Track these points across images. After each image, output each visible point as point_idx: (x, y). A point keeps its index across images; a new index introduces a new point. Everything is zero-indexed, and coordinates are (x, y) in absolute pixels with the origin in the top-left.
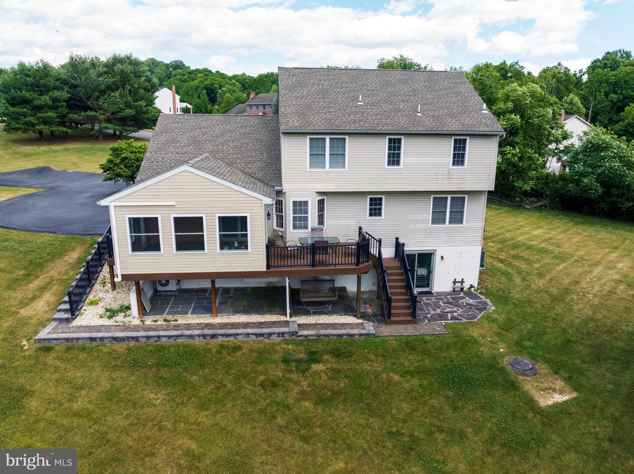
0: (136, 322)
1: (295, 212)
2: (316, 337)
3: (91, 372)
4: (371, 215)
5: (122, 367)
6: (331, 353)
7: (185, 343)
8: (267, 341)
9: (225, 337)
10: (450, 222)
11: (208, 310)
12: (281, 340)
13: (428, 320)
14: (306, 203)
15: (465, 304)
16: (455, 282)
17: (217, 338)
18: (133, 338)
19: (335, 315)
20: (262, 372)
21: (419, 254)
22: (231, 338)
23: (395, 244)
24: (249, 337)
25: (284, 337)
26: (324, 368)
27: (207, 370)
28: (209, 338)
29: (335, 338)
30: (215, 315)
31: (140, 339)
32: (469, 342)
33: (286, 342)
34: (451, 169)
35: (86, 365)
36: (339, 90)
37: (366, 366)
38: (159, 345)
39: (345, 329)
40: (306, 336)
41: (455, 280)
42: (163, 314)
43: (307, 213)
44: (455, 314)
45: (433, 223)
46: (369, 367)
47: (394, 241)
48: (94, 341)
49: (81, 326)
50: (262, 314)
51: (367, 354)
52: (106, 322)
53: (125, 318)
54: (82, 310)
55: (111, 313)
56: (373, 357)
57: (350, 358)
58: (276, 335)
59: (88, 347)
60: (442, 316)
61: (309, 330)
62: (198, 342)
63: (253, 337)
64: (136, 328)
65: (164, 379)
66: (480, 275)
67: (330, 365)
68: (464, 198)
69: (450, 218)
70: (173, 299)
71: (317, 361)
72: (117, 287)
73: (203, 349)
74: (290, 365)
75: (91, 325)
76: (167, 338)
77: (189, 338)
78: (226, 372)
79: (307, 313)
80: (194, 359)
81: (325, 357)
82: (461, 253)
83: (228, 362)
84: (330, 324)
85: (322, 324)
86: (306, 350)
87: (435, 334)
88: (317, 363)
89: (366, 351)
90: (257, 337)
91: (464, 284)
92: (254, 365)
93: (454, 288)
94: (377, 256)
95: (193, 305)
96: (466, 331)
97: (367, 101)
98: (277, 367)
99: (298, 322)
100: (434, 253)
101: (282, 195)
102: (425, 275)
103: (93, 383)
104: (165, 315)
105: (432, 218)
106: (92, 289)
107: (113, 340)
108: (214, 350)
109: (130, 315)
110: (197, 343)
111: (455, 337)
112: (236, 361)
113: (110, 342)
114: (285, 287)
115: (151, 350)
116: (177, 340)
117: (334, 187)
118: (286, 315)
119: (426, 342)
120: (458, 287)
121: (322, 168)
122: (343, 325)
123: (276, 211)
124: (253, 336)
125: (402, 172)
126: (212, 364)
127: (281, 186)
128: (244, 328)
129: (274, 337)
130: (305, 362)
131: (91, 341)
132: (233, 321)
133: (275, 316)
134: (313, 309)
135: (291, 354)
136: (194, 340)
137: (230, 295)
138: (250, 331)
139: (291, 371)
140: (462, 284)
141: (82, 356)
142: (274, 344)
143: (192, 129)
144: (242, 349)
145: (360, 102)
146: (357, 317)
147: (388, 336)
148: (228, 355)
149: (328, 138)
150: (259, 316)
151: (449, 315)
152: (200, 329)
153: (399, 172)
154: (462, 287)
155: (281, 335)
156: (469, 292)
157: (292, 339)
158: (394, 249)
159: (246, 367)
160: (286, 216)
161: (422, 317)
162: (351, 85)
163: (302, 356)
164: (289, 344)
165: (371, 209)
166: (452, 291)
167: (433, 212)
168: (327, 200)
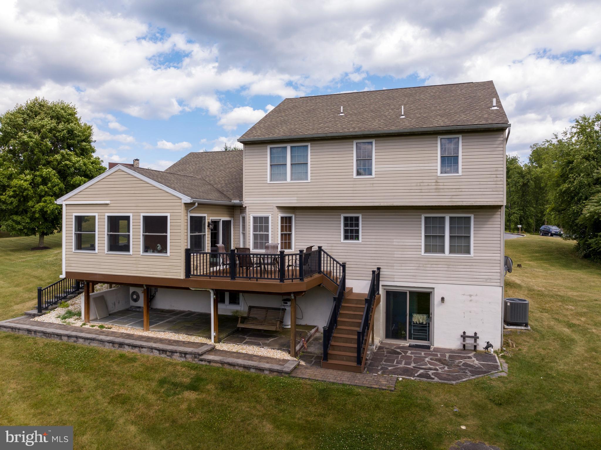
0: (78, 324)
1: (255, 229)
2: (220, 365)
4: (346, 238)
5: (23, 357)
6: (220, 383)
7: (96, 348)
8: (166, 358)
9: (131, 347)
10: (451, 252)
12: (182, 361)
13: (383, 372)
14: (266, 219)
15: (461, 364)
16: (464, 336)
17: (124, 348)
19: (267, 348)
21: (411, 293)
22: (136, 350)
24: (152, 352)
26: (194, 397)
27: (83, 374)
28: (117, 346)
30: (145, 329)
31: (63, 338)
32: (418, 406)
34: (439, 178)
38: (72, 345)
40: (210, 361)
41: (464, 333)
42: (107, 322)
43: (267, 231)
44: (431, 372)
45: (426, 251)
49: (36, 321)
52: (58, 321)
53: (75, 320)
54: (53, 310)
55: (68, 315)
56: (264, 398)
57: (234, 394)
58: (178, 354)
59: (21, 337)
60: (409, 371)
62: (107, 349)
63: (156, 353)
64: (70, 328)
67: (204, 396)
68: (469, 218)
69: (450, 246)
70: (135, 313)
71: (195, 389)
74: (162, 386)
75: (44, 321)
76: (83, 340)
77: (101, 344)
78: (96, 379)
79: (239, 341)
81: (209, 387)
82: (471, 296)
83: (109, 370)
84: (251, 355)
86: (196, 376)
87: (371, 388)
88: (193, 391)
90: (160, 354)
91: (478, 341)
92: (129, 378)
93: (464, 346)
95: (142, 319)
96: (425, 393)
98: (148, 385)
99: (218, 348)
100: (431, 292)
101: (243, 210)
102: (424, 323)
105: (425, 245)
107: (43, 335)
108: (110, 358)
109: (81, 319)
110: (104, 350)
111: (398, 396)
112: (117, 371)
116: (91, 344)
117: (296, 201)
119: (349, 394)
120: (469, 344)
121: (282, 180)
124: (156, 351)
125: (374, 182)
127: (241, 199)
129: (176, 356)
130: (182, 387)
133: (201, 338)
134: (250, 339)
135: (176, 376)
136: (104, 346)
138: (154, 345)
139: (155, 393)
140: (475, 341)
141: (8, 343)
144: (135, 362)
145: (341, 113)
146: (291, 353)
147: (306, 379)
148: (117, 365)
149: (289, 147)
150: (186, 336)
151: (421, 371)
153: (371, 182)
154: (475, 344)
155: (183, 355)
156: (486, 353)
157: (193, 362)
163: (186, 380)
165: (346, 231)
166: (462, 347)
167: (426, 236)
168: (295, 218)
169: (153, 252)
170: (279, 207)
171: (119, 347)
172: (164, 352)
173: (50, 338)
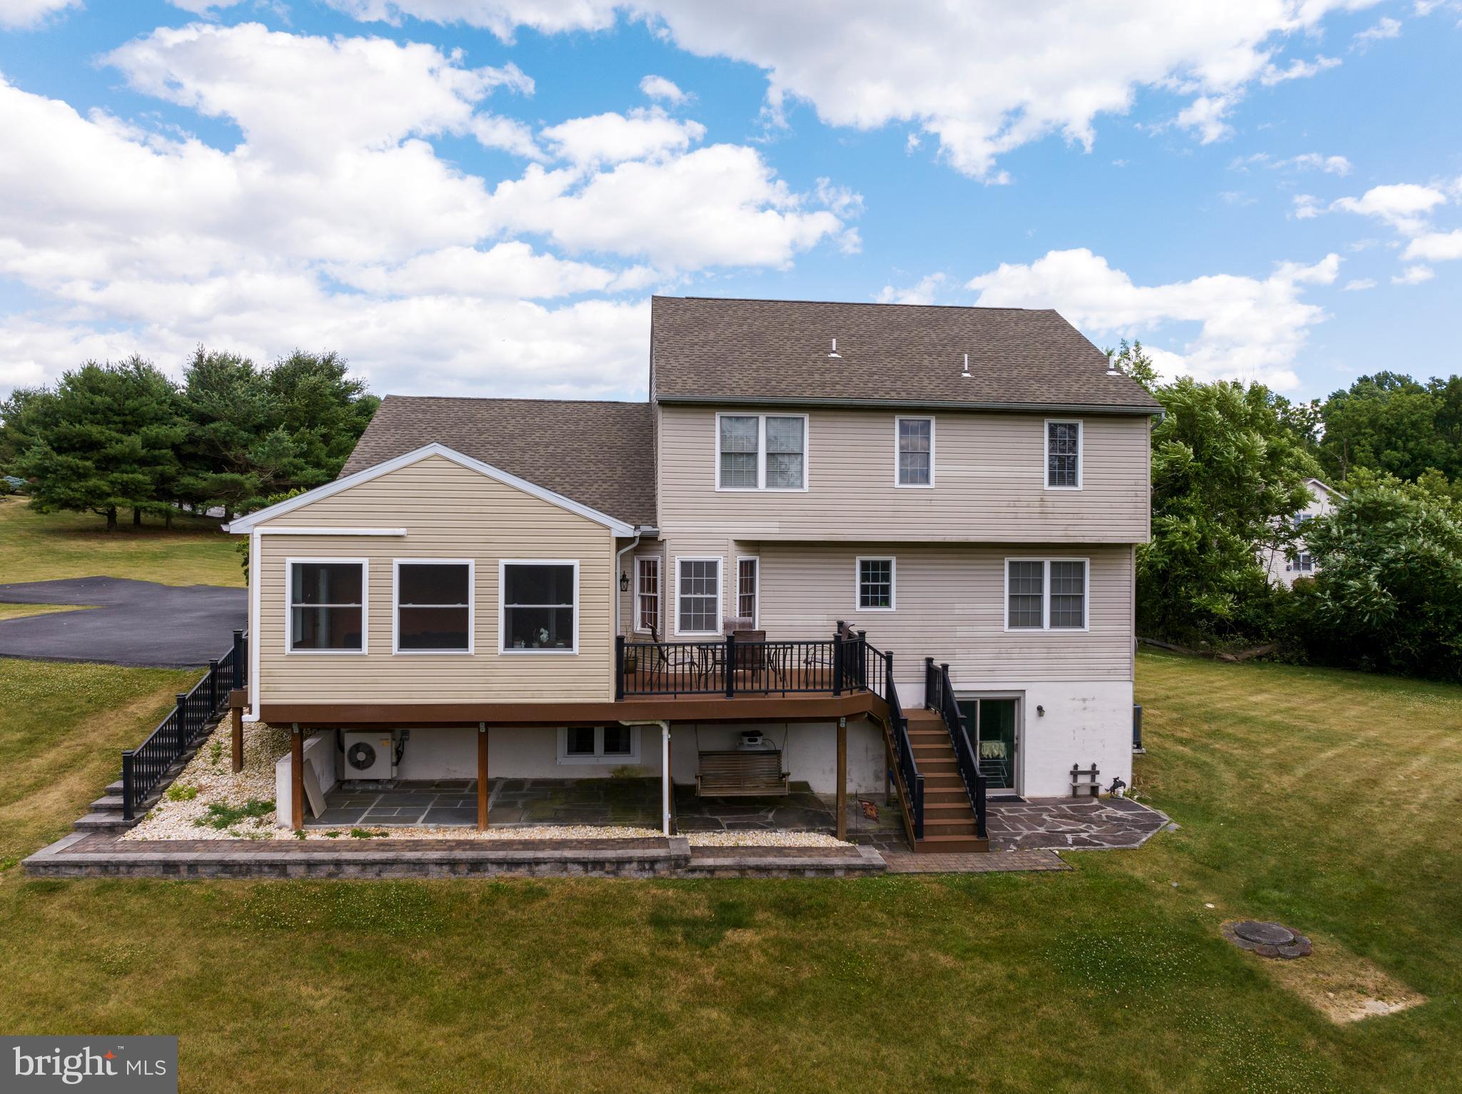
0: (287, 835)
1: (685, 589)
3: (154, 937)
4: (864, 602)
5: (236, 927)
6: (775, 906)
7: (403, 881)
8: (611, 880)
9: (505, 867)
10: (1054, 624)
11: (469, 815)
12: (648, 879)
13: (1018, 846)
14: (712, 566)
15: (1105, 819)
16: (1075, 773)
17: (486, 870)
18: (273, 865)
19: (783, 831)
20: (597, 944)
21: (984, 702)
22: (521, 872)
23: (924, 674)
24: (566, 869)
25: (654, 871)
26: (758, 939)
27: (456, 938)
28: (463, 869)
29: (784, 876)
30: (482, 825)
31: (290, 869)
32: (1126, 887)
33: (660, 882)
34: (1047, 493)
35: (144, 923)
36: (786, 334)
37: (867, 937)
38: (336, 884)
39: (810, 856)
40: (712, 870)
41: (1076, 766)
42: (355, 821)
43: (714, 591)
44: (1084, 835)
45: (1013, 624)
46: (874, 938)
47: (923, 668)
48: (174, 873)
49: (144, 841)
50: (602, 826)
51: (869, 912)
52: (210, 834)
53: (257, 827)
54: (153, 811)
55: (224, 816)
56: (882, 917)
57: (824, 920)
58: (635, 865)
59: (156, 885)
60: (1052, 838)
61: (719, 857)
62: (437, 879)
63: (577, 870)
64: (283, 846)
65: (343, 955)
66: (1134, 764)
67: (772, 933)
68: (1082, 564)
69: (1052, 614)
70: (381, 796)
71: (738, 925)
72: (247, 765)
73: (448, 894)
74: (669, 931)
75: (172, 839)
76: (359, 868)
77: (414, 870)
78: (504, 944)
79: (713, 826)
80: (422, 915)
81: (760, 916)
82: (1084, 700)
83: (511, 921)
84: (772, 848)
85: (752, 847)
86: (711, 900)
87: (1037, 871)
88: (740, 927)
89: (865, 904)
90: (586, 871)
91: (1098, 779)
92: (578, 929)
93: (1075, 789)
94: (884, 696)
95: (429, 807)
96: (1114, 866)
97: (849, 352)
98: (636, 934)
99: (691, 843)
100: (1018, 699)
101: (656, 548)
102: (1002, 756)
103: (156, 961)
104: (357, 824)
105: (1010, 613)
106: (184, 768)
107: (222, 871)
108: (476, 897)
109: (270, 823)
110: (433, 882)
111: (1087, 876)
112: (530, 919)
113: (213, 875)
114: (660, 780)
115: (316, 893)
116: (384, 875)
117: (777, 530)
118: (660, 828)
119: (1015, 886)
120: (1083, 785)
121: (748, 485)
122: (804, 850)
123: (642, 590)
124: (576, 867)
125: (934, 497)
126: (467, 926)
127: (655, 526)
128: (555, 849)
129: (630, 872)
130: (708, 925)
131: (165, 872)
132: (527, 838)
133: (632, 830)
134: (728, 819)
135: (672, 907)
136: (426, 875)
137: (524, 791)
138: (568, 854)
139: (671, 944)
140: (1093, 779)
141: (135, 904)
142: (629, 886)
143: (456, 424)
144: (547, 895)
145: (834, 352)
146: (839, 834)
147: (919, 873)
148: (511, 908)
149: (762, 418)
150: (593, 829)
151: (1068, 836)
152: (445, 850)
153: (927, 497)
154: (1094, 784)
155: (647, 866)
156: (1112, 797)
157: (674, 877)
158: (923, 687)
159: (555, 933)
160: (663, 598)
161: (1001, 841)
162: (812, 327)
163: (702, 912)
164: (665, 887)
165: (864, 590)
166: (1070, 793)
167: (1011, 597)
168: (760, 562)
169: (529, 645)
170: (741, 543)
171: (470, 871)
172: (598, 867)
173: (245, 875)
